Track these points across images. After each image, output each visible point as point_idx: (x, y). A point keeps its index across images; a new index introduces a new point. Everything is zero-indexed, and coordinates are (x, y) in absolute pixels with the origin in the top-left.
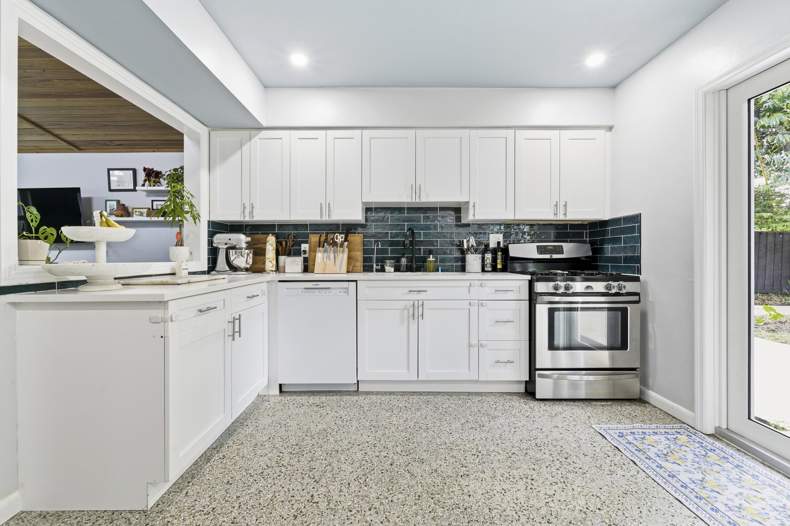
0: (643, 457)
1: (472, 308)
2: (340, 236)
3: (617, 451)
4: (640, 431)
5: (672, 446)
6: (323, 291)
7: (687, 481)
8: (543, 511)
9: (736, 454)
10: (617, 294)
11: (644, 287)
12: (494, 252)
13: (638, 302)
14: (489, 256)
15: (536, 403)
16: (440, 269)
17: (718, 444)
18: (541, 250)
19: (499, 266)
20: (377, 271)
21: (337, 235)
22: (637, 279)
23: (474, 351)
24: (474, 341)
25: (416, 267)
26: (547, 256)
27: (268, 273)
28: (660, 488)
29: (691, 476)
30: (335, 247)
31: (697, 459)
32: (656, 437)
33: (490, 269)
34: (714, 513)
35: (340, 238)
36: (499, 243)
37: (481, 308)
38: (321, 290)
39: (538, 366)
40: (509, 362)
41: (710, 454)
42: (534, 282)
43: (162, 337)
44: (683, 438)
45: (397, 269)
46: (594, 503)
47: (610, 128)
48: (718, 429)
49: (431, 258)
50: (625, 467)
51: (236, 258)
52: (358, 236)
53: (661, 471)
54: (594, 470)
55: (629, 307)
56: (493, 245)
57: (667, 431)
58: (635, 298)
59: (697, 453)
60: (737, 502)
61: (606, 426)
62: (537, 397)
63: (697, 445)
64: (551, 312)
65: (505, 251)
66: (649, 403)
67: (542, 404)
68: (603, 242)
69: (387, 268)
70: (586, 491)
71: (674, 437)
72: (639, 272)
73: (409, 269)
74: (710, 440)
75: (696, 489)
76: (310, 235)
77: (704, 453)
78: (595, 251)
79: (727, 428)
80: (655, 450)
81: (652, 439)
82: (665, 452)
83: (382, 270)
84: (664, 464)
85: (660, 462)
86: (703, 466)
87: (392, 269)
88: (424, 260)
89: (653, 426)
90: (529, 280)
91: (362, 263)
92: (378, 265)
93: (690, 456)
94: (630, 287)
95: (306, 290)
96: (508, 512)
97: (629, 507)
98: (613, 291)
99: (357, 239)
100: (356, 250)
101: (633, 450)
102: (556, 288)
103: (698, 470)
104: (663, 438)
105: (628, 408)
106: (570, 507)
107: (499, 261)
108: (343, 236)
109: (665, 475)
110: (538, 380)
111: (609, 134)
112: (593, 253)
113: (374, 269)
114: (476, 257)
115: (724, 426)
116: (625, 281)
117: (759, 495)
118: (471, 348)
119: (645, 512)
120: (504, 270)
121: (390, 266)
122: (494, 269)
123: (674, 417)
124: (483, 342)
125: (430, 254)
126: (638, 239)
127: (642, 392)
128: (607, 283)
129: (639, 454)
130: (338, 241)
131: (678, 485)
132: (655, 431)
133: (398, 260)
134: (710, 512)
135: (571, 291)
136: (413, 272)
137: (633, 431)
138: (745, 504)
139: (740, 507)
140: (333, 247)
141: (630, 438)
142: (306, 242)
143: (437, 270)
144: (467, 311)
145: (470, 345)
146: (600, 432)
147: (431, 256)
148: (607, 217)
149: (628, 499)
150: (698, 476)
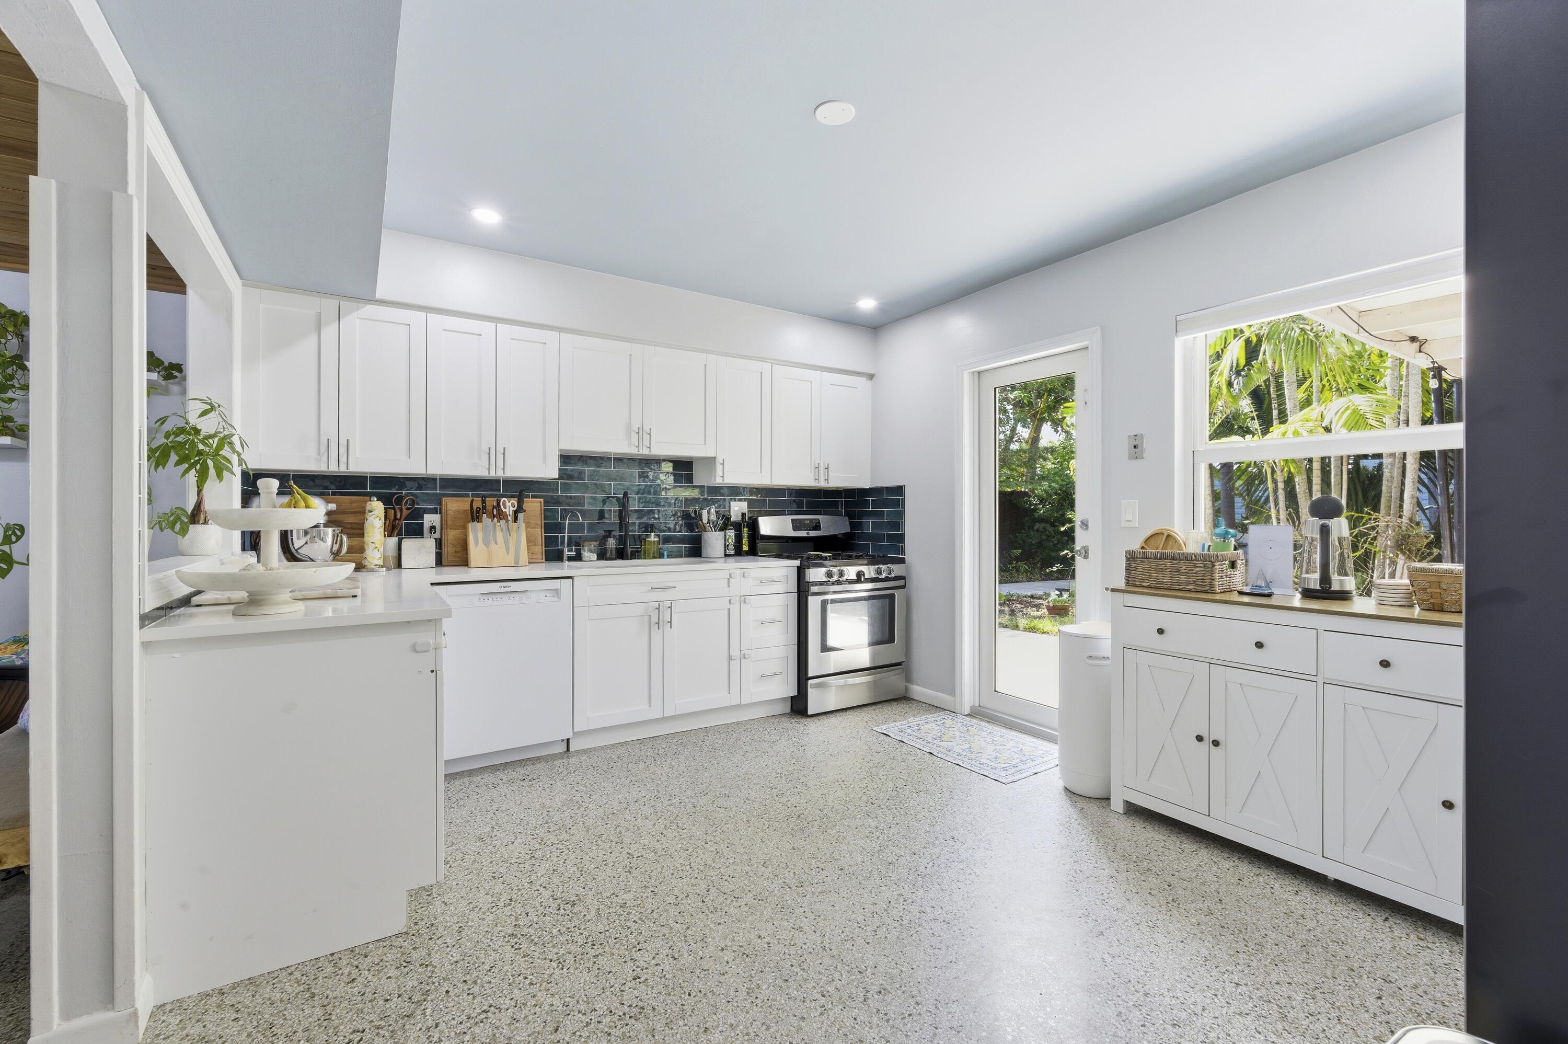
0: (924, 743)
1: (732, 607)
2: (509, 502)
3: (902, 744)
4: (915, 723)
5: (943, 730)
6: (517, 596)
7: (960, 751)
8: (865, 799)
9: (987, 725)
10: (886, 579)
11: (908, 570)
12: (738, 527)
13: (903, 587)
14: (731, 533)
15: (808, 719)
16: (666, 553)
17: (974, 720)
18: (797, 525)
19: (745, 548)
20: (570, 559)
21: (504, 501)
22: (902, 561)
23: (735, 665)
24: (735, 653)
25: (631, 552)
26: (803, 534)
27: (372, 570)
28: (943, 761)
29: (961, 747)
30: (503, 522)
31: (963, 735)
32: (928, 726)
33: (733, 552)
34: (982, 766)
35: (509, 506)
36: (743, 515)
37: (743, 605)
38: (512, 595)
39: (810, 674)
40: (775, 674)
41: (970, 729)
42: (804, 569)
43: (432, 671)
44: (948, 722)
45: (602, 556)
46: (900, 783)
47: (871, 377)
48: (973, 707)
49: (653, 537)
50: (913, 754)
51: (306, 543)
52: (534, 502)
53: (941, 749)
54: (890, 762)
55: (897, 593)
56: (735, 516)
57: (935, 719)
58: (901, 583)
59: (961, 730)
60: (994, 755)
61: (885, 727)
62: (809, 713)
63: (960, 724)
64: (824, 604)
65: (753, 526)
66: (914, 700)
67: (816, 720)
68: (862, 515)
69: (586, 554)
70: (890, 777)
71: (942, 722)
72: (903, 553)
73: (621, 554)
74: (968, 719)
75: (968, 755)
76: (444, 499)
77: (966, 729)
78: (852, 525)
79: (980, 706)
80: (931, 735)
81: (925, 728)
82: (939, 735)
83: (578, 557)
84: (940, 744)
85: (938, 743)
86: (968, 738)
87: (594, 557)
88: (641, 540)
89: (923, 718)
90: (798, 567)
91: (544, 547)
92: (571, 551)
93: (957, 733)
94: (897, 570)
95: (486, 597)
96: (836, 807)
97: (925, 778)
98: (884, 575)
99: (534, 505)
100: (531, 526)
101: (915, 739)
102: (829, 575)
103: (966, 742)
104: (934, 725)
105: (896, 708)
106: (883, 790)
107: (745, 541)
108: (515, 501)
109: (944, 751)
110: (811, 692)
111: (869, 383)
112: (852, 528)
113: (565, 558)
114: (719, 535)
115: (977, 704)
116: (893, 564)
117: (1006, 748)
118: (731, 662)
119: (938, 778)
120: (753, 552)
121: (590, 551)
122: (739, 552)
123: (937, 707)
124: (747, 652)
125: (652, 531)
126: (902, 514)
127: (907, 689)
128: (877, 566)
129: (920, 741)
130: (507, 510)
131: (955, 755)
132: (926, 721)
133: (603, 540)
134: (979, 765)
135: (845, 578)
136: (627, 559)
137: (909, 725)
138: (999, 755)
139: (996, 758)
140: (498, 521)
141: (909, 731)
142: (434, 511)
143: (661, 556)
144: (726, 611)
145: (730, 658)
146: (883, 732)
147: (653, 534)
148: (867, 485)
149: (923, 774)
150: (966, 746)
